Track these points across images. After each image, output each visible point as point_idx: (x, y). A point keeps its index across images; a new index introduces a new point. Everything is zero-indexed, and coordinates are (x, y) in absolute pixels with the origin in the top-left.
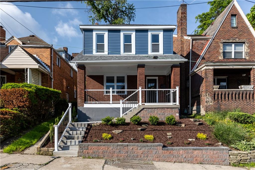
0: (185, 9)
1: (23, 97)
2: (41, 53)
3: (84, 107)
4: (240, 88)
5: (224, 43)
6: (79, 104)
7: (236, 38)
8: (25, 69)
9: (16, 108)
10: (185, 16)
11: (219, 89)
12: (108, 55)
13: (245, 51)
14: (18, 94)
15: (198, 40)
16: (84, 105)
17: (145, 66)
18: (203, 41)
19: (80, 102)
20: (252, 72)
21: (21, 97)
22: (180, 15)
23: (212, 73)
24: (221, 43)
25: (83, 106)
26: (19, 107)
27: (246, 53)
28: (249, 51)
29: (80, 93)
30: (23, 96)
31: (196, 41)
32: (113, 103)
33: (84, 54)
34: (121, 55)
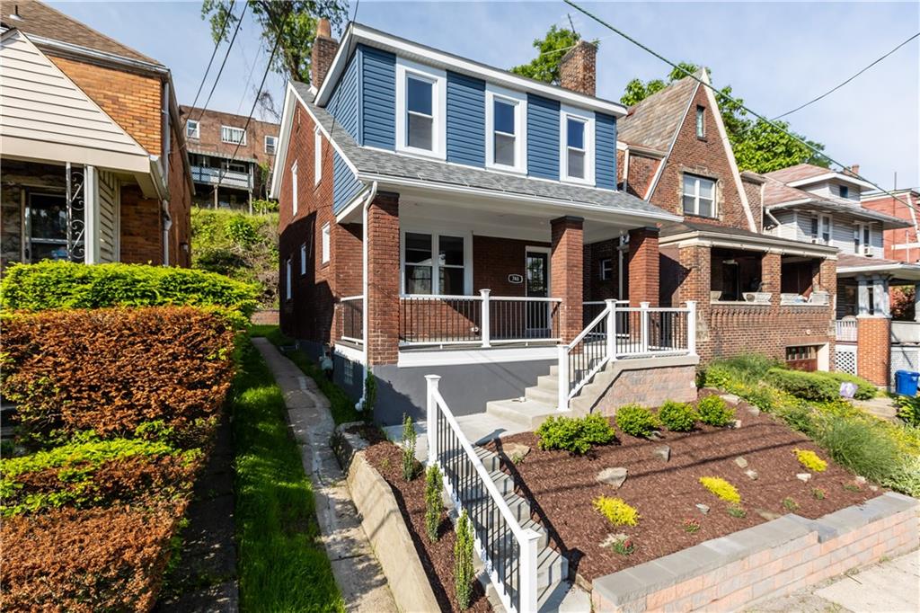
0: (592, 58)
1: (202, 359)
2: (110, 93)
3: (400, 364)
4: (745, 298)
5: (685, 173)
6: (380, 354)
7: (704, 165)
8: (68, 167)
9: (152, 420)
10: (591, 77)
11: (719, 300)
12: (445, 163)
13: (717, 201)
14: (170, 342)
15: (641, 156)
16: (397, 358)
17: (584, 224)
18: (649, 160)
19: (382, 345)
20: (764, 261)
21: (193, 359)
22: (581, 71)
23: (708, 257)
24: (680, 172)
25: (396, 362)
26: (167, 413)
27: (719, 205)
28: (723, 201)
29: (381, 310)
30: (205, 351)
31: (637, 158)
32: (494, 347)
33: (363, 145)
34: (486, 168)
